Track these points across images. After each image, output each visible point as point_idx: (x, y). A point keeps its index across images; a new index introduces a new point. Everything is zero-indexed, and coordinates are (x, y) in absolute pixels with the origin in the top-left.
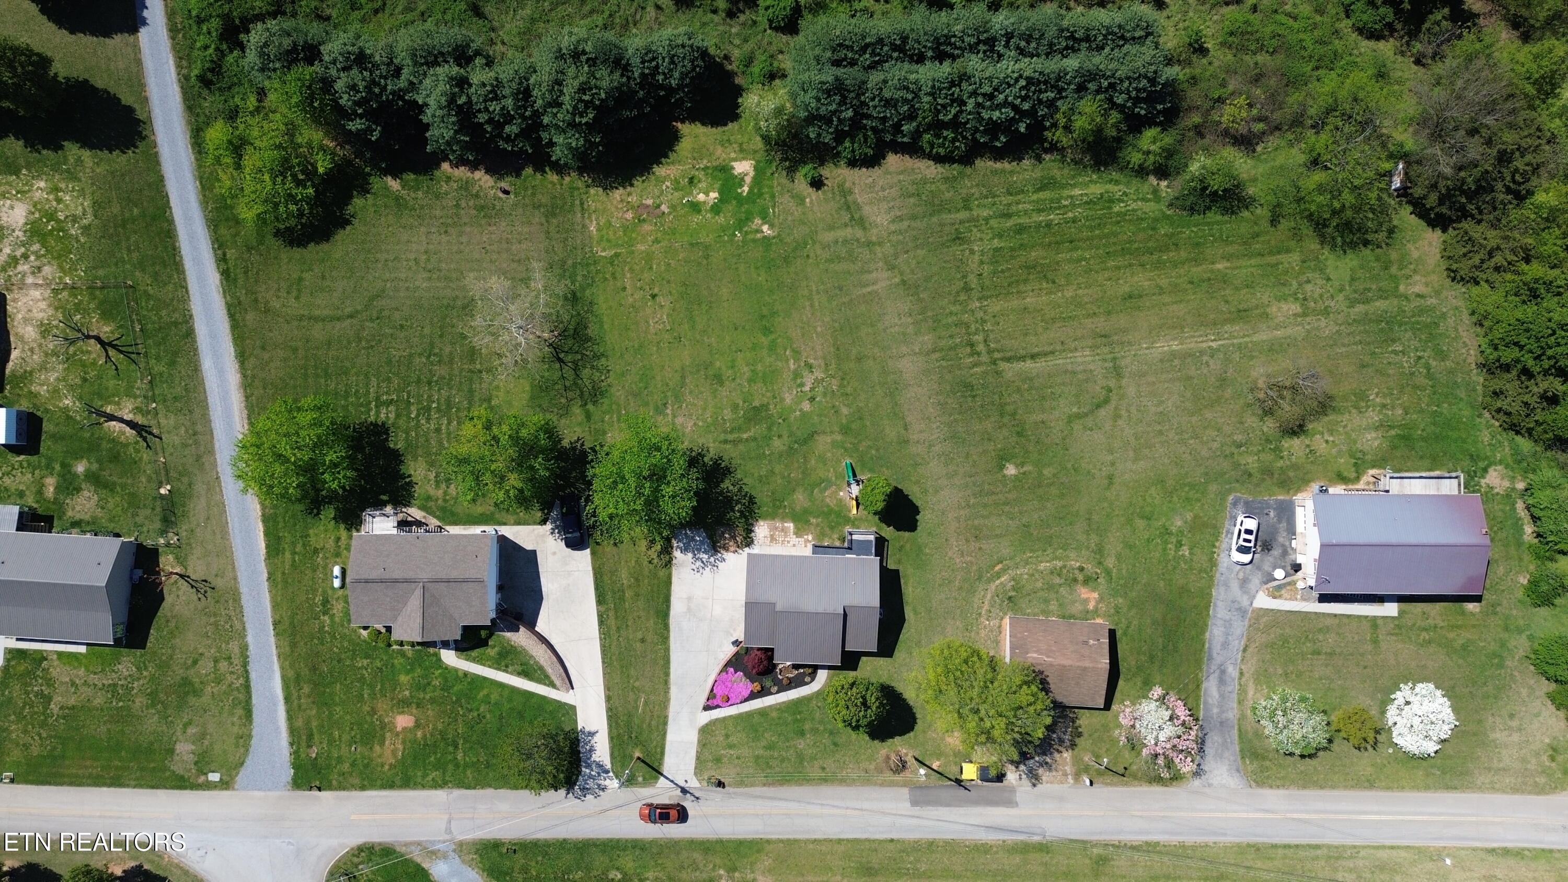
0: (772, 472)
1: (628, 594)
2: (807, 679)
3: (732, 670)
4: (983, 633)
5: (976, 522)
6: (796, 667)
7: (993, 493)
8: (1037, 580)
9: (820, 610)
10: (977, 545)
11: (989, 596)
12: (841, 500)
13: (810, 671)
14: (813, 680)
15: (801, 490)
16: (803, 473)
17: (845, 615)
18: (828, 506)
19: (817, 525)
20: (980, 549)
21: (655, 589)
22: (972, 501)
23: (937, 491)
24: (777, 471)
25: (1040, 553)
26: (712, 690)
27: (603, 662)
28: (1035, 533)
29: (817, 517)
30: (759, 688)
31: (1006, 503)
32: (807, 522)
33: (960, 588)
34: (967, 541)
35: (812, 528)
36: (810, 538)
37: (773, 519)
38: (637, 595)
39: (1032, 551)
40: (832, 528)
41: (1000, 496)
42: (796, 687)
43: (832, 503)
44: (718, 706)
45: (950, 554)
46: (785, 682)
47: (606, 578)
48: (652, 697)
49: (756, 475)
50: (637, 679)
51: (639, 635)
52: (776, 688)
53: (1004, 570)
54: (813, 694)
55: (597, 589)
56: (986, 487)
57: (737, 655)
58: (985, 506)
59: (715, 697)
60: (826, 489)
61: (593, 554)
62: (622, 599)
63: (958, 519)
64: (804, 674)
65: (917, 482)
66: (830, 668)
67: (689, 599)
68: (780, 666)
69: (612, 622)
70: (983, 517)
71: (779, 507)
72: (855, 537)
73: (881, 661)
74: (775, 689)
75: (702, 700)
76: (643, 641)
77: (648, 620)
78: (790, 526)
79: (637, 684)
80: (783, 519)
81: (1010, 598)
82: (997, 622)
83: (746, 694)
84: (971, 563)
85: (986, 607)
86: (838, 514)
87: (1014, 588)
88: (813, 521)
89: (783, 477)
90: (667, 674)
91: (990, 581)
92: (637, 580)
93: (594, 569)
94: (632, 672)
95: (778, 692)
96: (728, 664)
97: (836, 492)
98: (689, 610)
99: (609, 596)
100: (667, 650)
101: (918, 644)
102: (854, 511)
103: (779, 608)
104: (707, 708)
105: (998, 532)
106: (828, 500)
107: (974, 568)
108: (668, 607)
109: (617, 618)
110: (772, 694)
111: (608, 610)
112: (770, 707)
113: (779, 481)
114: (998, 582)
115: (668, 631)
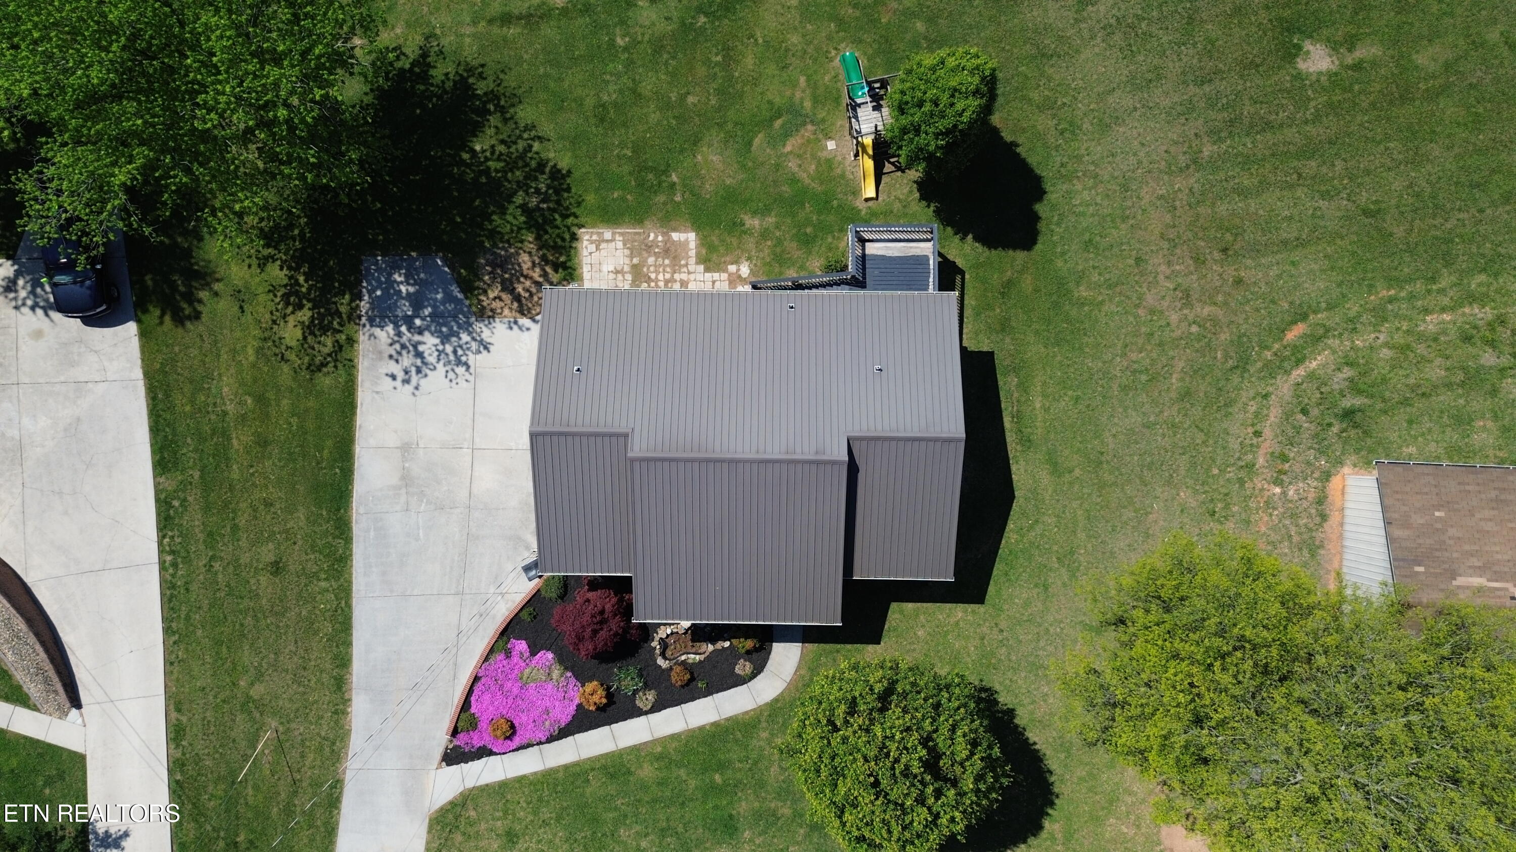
0: (637, 95)
1: (240, 440)
2: (743, 667)
3: (522, 646)
4: (1263, 522)
5: (1222, 209)
6: (700, 634)
7: (1268, 126)
8: (1423, 360)
9: (775, 452)
10: (1230, 272)
11: (1274, 414)
12: (829, 162)
13: (749, 644)
14: (758, 669)
15: (715, 137)
16: (719, 92)
17: (853, 469)
18: (794, 180)
19: (765, 234)
20: (1239, 282)
21: (310, 425)
22: (1208, 150)
23: (1104, 127)
24: (647, 88)
25: (1419, 286)
26: (466, 705)
27: (168, 631)
28: (1399, 232)
29: (765, 211)
30: (599, 697)
31: (1308, 151)
32: (736, 227)
33: (1186, 395)
34: (1199, 261)
35: (750, 243)
36: (745, 270)
37: (640, 222)
38: (263, 443)
39: (1392, 281)
40: (807, 242)
41: (1290, 133)
42: (708, 693)
43: (806, 173)
44: (484, 752)
45: (1150, 299)
46: (678, 677)
47: (178, 399)
48: (298, 728)
49: (590, 102)
50: (259, 676)
51: (267, 553)
52: (651, 696)
53: (1315, 339)
54: (760, 710)
55: (154, 430)
56: (1248, 109)
57: (534, 601)
58: (1247, 162)
59: (473, 724)
60: (786, 134)
61: (144, 334)
62: (222, 455)
63: (1169, 203)
64: (732, 655)
65: (1047, 106)
66: (807, 635)
67: (406, 449)
68: (663, 633)
69: (194, 519)
70: (1243, 193)
71: (655, 190)
72: (872, 249)
73: (959, 612)
74: (647, 699)
75: (440, 739)
76: (277, 568)
77: (290, 510)
78: (689, 238)
79: (258, 691)
80: (668, 221)
81: (1348, 414)
82: (1307, 488)
83: (564, 714)
84: (1215, 321)
85: (1269, 443)
86: (824, 203)
87: (1354, 387)
88: (753, 222)
89: (666, 106)
90: (343, 662)
91: (1271, 370)
92: (261, 400)
93: (147, 375)
94: (246, 656)
95: (657, 707)
96: (510, 630)
97: (816, 143)
98: (407, 479)
99: (188, 450)
100: (344, 593)
101: (1067, 558)
102: (869, 191)
103: (638, 448)
104: (452, 757)
105: (1288, 232)
106: (792, 165)
107: (1224, 336)
108: (347, 473)
109: (207, 509)
110: (640, 713)
111: (184, 485)
112: (635, 750)
113: (654, 117)
114: (1299, 373)
115: (348, 540)
